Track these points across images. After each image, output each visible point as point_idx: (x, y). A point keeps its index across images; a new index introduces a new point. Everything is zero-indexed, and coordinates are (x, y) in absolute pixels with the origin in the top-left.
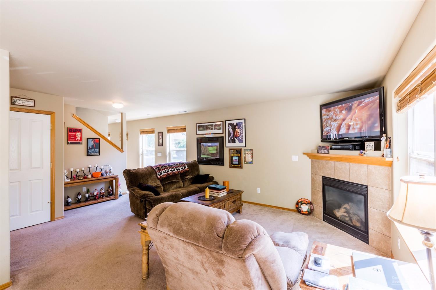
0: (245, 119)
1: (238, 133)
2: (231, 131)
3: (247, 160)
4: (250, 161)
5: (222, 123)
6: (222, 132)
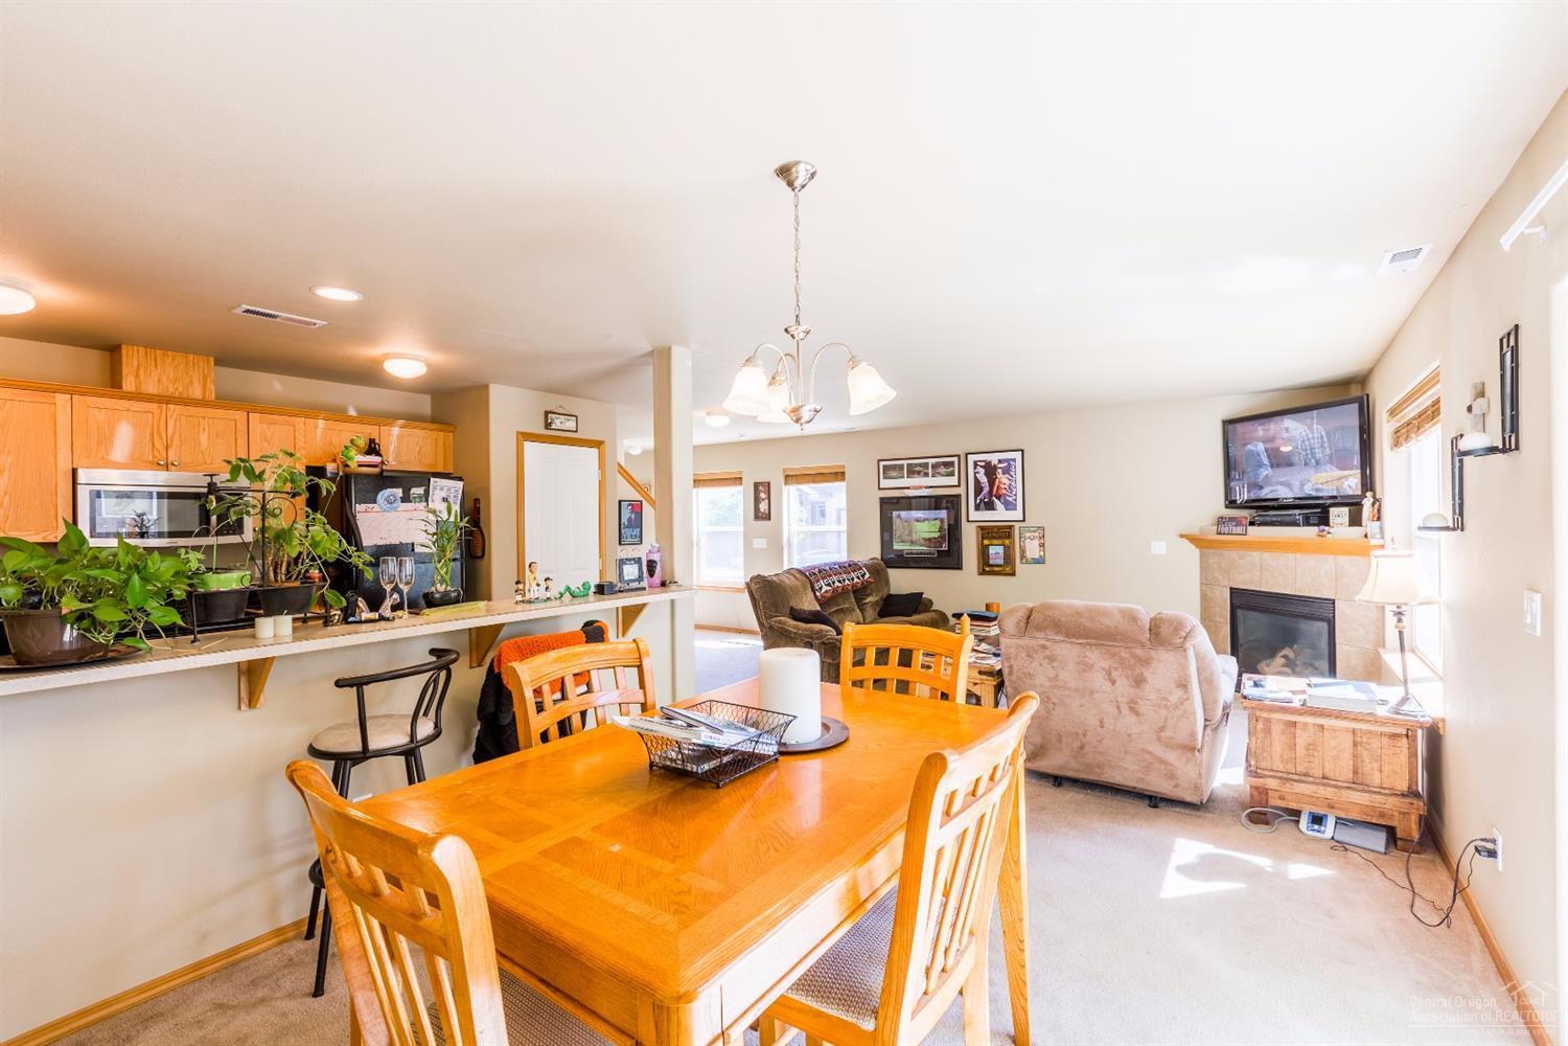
0: (1022, 451)
1: (1002, 486)
3: (1029, 555)
4: (1037, 557)
5: (955, 459)
6: (957, 484)
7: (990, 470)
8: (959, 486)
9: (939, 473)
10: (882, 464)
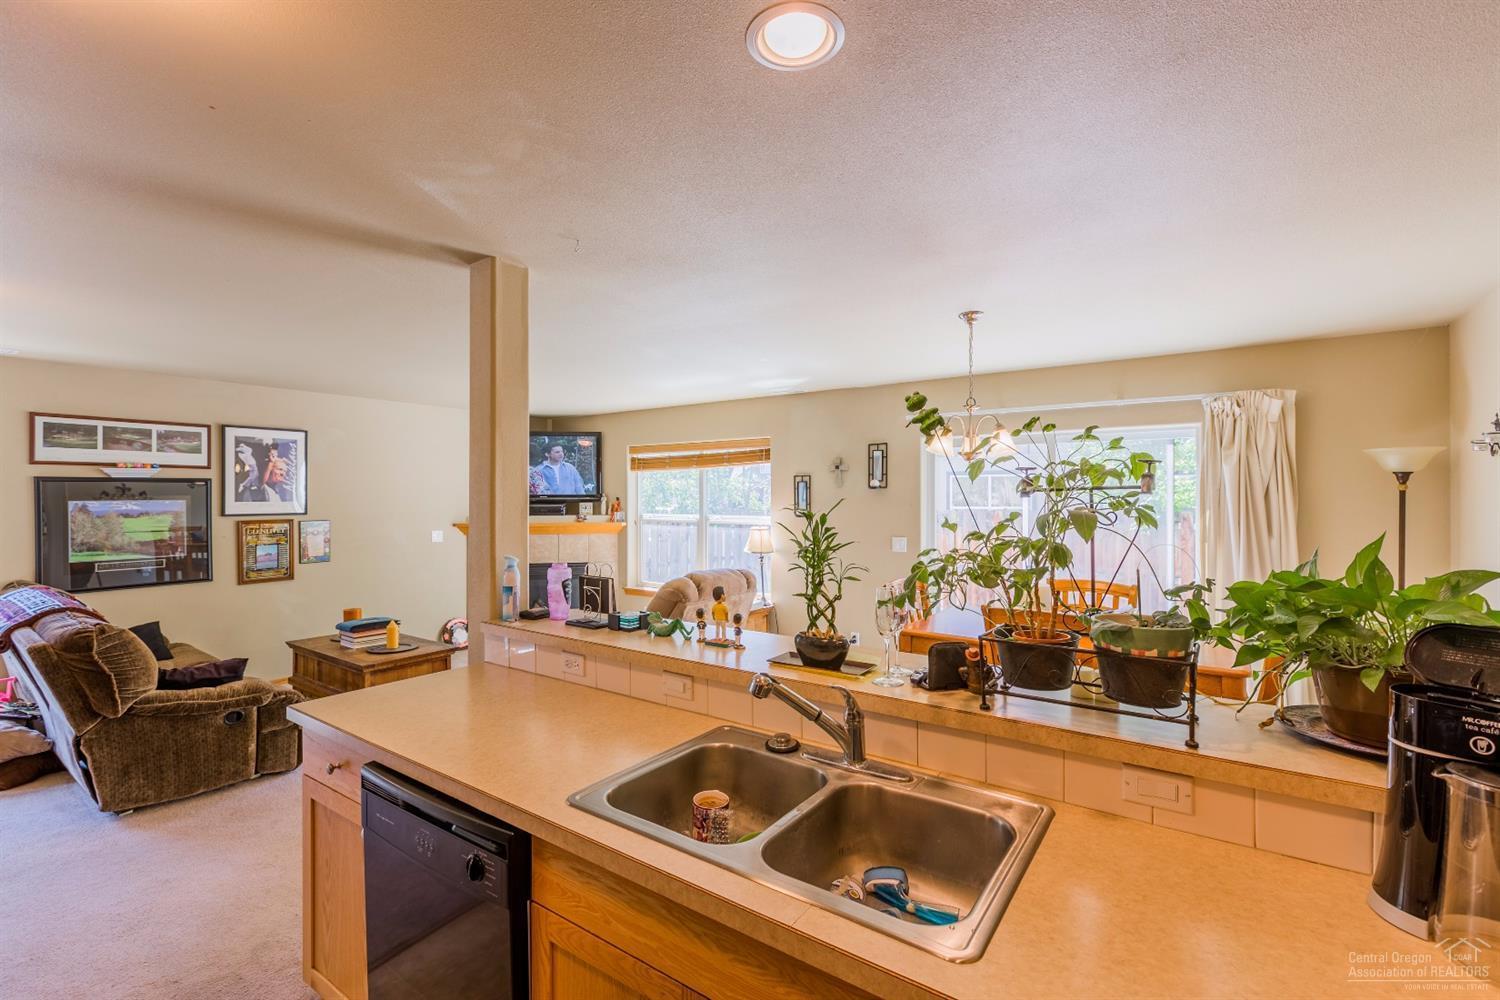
2: (250, 461)
3: (311, 553)
4: (321, 554)
5: (204, 431)
6: (206, 465)
7: (262, 452)
8: (209, 467)
9: (172, 447)
10: (39, 421)
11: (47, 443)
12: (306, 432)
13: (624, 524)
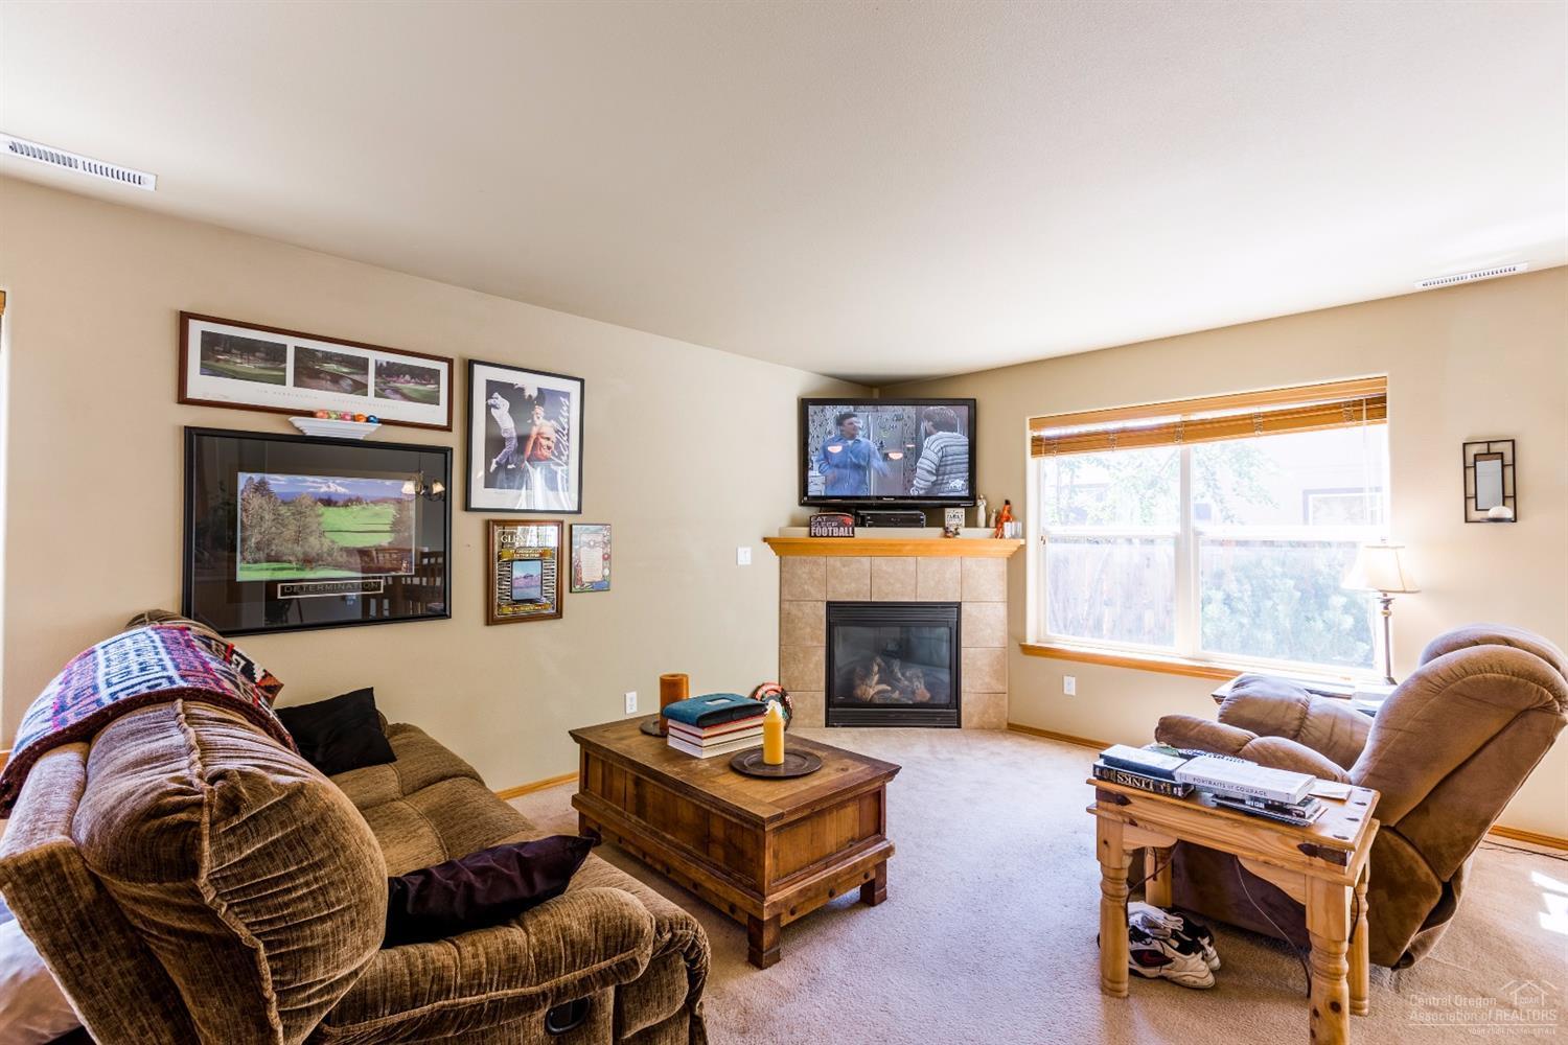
1: (544, 442)
3: (586, 576)
4: (598, 578)
5: (443, 367)
6: (445, 424)
7: (522, 407)
8: (448, 429)
9: (397, 391)
10: (196, 329)
11: (208, 369)
12: (582, 381)
13: (1022, 542)
